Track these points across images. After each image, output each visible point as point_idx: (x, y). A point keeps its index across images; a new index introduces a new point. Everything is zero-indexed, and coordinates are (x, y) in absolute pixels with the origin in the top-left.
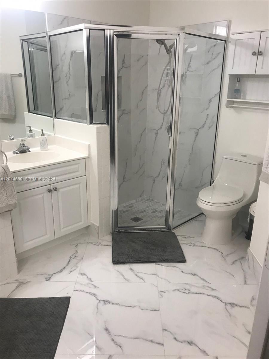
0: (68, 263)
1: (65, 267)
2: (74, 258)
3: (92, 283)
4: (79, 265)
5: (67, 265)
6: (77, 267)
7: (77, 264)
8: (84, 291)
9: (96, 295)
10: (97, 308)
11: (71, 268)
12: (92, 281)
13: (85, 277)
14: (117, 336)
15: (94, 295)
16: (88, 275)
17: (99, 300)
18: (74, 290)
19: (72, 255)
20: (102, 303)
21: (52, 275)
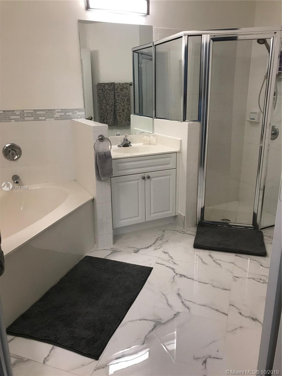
0: (154, 243)
1: (151, 245)
2: (160, 240)
3: (173, 260)
4: (163, 245)
5: (153, 244)
6: (162, 247)
7: (162, 244)
8: (164, 265)
9: (174, 270)
10: (174, 279)
11: (157, 247)
12: (172, 259)
13: (167, 255)
14: (187, 300)
15: (173, 269)
16: (170, 254)
17: (176, 274)
18: (156, 263)
19: (159, 238)
20: (178, 276)
21: (140, 249)
